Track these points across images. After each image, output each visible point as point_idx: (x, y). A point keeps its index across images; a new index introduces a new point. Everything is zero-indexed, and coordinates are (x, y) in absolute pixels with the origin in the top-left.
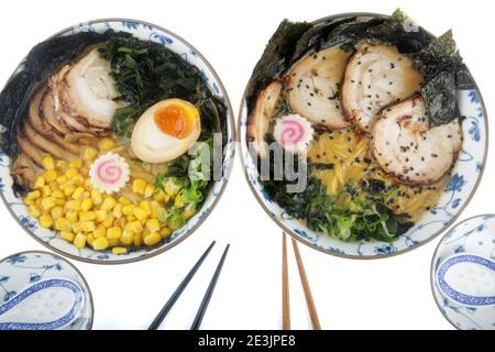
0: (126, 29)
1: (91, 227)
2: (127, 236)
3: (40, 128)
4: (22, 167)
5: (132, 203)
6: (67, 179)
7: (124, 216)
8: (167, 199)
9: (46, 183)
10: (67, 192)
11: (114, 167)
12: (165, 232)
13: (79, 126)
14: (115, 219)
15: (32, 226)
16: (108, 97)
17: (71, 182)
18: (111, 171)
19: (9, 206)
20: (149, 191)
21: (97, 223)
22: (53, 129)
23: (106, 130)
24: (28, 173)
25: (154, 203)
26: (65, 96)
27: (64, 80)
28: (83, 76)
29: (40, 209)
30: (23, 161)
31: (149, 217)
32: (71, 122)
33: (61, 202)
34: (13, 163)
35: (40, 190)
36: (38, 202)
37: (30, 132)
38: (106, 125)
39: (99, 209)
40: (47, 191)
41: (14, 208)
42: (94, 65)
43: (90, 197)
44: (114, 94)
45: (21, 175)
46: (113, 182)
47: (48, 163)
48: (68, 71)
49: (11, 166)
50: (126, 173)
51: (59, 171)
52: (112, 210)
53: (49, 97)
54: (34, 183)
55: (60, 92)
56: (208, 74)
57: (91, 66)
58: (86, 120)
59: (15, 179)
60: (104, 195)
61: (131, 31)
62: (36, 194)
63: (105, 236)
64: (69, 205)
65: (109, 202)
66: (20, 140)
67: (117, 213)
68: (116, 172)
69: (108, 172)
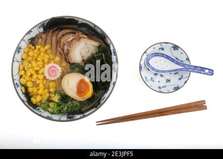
0: (112, 51)
1: (29, 74)
2: (30, 90)
3: (58, 37)
4: (42, 38)
5: (45, 86)
6: (44, 56)
7: (38, 85)
8: (51, 99)
9: (39, 49)
10: (39, 59)
11: (56, 73)
12: (39, 104)
13: (65, 51)
14: (36, 82)
15: (19, 52)
16: (83, 57)
17: (43, 58)
18: (54, 72)
19: (22, 39)
20: (52, 90)
21: (31, 75)
22: (60, 42)
23: (69, 62)
24: (40, 40)
25: (48, 95)
26: (74, 41)
27: (80, 38)
28: (86, 44)
29: (28, 52)
30: (44, 36)
31: (41, 95)
32: (65, 48)
33: (34, 58)
34: (42, 33)
35: (35, 48)
36: (31, 50)
37: (55, 34)
38: (71, 62)
39: (37, 74)
40: (36, 51)
41: (22, 42)
42: (93, 46)
43: (41, 68)
44: (85, 58)
45: (38, 39)
46: (50, 75)
47: (47, 47)
48: (85, 38)
49: (40, 34)
50: (56, 78)
51: (46, 52)
52: (39, 79)
53: (72, 35)
54: (37, 45)
55: (75, 39)
56: (109, 92)
57: (91, 45)
58: (69, 53)
59: (36, 37)
60: (43, 73)
61: (113, 54)
62: (33, 47)
63: (27, 81)
64: (34, 63)
65: (41, 77)
67: (38, 82)
68: (54, 74)
69: (53, 71)
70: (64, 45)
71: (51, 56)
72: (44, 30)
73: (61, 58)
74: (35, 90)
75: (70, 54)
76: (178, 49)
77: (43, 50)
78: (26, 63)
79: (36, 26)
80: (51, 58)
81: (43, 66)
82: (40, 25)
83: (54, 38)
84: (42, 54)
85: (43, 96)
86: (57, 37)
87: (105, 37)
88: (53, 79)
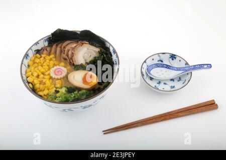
1: (35, 74)
2: (37, 86)
3: (63, 47)
4: (46, 49)
7: (45, 83)
10: (44, 64)
13: (70, 56)
14: (42, 81)
15: (27, 58)
16: (85, 60)
17: (48, 64)
19: (30, 48)
20: (58, 86)
21: (38, 76)
22: (65, 51)
23: (73, 64)
24: (45, 52)
25: (54, 89)
26: (77, 46)
27: (83, 44)
28: (88, 49)
29: (34, 60)
30: (48, 49)
31: (48, 89)
32: (70, 53)
33: (40, 64)
36: (36, 58)
37: (59, 46)
38: (75, 64)
40: (43, 58)
41: (30, 50)
42: (94, 51)
43: (47, 71)
44: (88, 61)
45: (44, 50)
46: (56, 74)
47: (52, 56)
48: (86, 44)
49: (45, 47)
50: (62, 76)
51: (51, 59)
54: (43, 54)
59: (41, 49)
60: (49, 74)
61: (113, 54)
62: (39, 56)
63: (34, 80)
64: (40, 68)
65: (47, 77)
66: (55, 44)
67: (44, 80)
68: (60, 73)
69: (58, 71)
70: (68, 51)
71: (56, 63)
72: (49, 44)
73: (65, 63)
74: (42, 86)
75: (74, 57)
76: (175, 58)
77: (48, 58)
78: (32, 68)
79: (42, 39)
80: (56, 64)
81: (49, 69)
82: (46, 38)
83: (58, 49)
84: (48, 61)
85: (50, 90)
86: (61, 47)
87: (104, 42)
88: (59, 77)
